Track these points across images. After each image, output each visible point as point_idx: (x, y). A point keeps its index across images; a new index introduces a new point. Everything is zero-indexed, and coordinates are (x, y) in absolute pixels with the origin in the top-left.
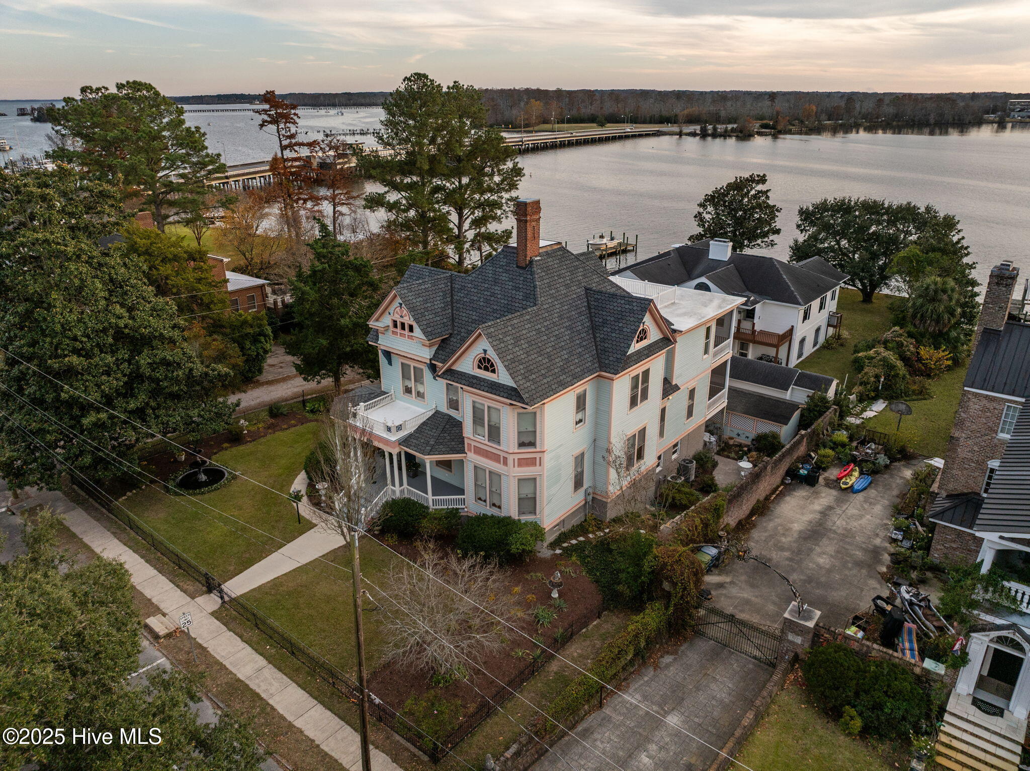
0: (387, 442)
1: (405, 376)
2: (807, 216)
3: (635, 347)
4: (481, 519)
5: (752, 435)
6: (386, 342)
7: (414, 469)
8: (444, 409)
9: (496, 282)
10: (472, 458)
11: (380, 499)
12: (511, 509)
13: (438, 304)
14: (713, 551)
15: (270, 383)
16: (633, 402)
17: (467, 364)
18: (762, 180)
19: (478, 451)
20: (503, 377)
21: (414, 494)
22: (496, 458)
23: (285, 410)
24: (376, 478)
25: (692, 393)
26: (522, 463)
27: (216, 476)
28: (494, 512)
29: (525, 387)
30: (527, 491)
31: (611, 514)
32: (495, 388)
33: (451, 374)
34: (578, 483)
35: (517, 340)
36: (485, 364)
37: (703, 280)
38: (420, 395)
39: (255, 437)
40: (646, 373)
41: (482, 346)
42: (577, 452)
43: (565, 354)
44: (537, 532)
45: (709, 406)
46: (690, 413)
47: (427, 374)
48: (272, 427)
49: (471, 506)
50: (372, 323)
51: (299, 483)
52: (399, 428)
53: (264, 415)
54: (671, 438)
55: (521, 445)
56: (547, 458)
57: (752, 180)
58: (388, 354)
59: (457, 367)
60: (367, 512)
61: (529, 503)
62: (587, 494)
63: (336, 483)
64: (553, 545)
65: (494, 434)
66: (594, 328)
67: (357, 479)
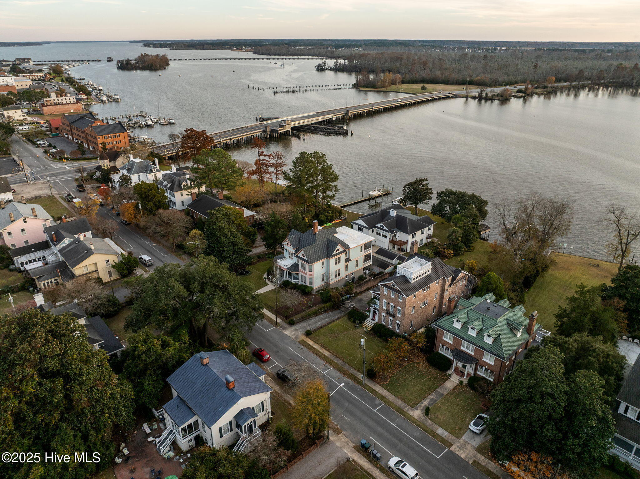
0: (284, 268)
1: (289, 254)
2: (439, 194)
3: (335, 253)
4: (302, 285)
5: (379, 272)
6: (285, 247)
7: (290, 274)
8: (297, 262)
9: (309, 236)
10: (301, 273)
11: (282, 280)
12: (307, 284)
13: (297, 240)
14: (349, 296)
15: (256, 247)
16: (336, 263)
17: (300, 255)
18: (426, 180)
19: (302, 272)
20: (305, 258)
21: (289, 279)
22: (305, 273)
23: (261, 257)
24: (282, 275)
25: (357, 261)
26: (310, 275)
27: (247, 272)
28: (304, 284)
29: (309, 260)
30: (311, 280)
31: (331, 287)
32: (304, 260)
33: (297, 256)
34: (323, 280)
35: (309, 251)
36: (303, 255)
37: (382, 224)
38: (292, 258)
39: (255, 263)
40: (339, 258)
41: (302, 252)
42: (323, 273)
43: (320, 254)
44: (312, 289)
45: (364, 264)
46: (357, 265)
47: (294, 255)
48: (258, 261)
49: (300, 282)
50: (283, 243)
51: (265, 275)
52: (287, 266)
53: (256, 258)
54: (350, 271)
55: (309, 271)
56: (314, 274)
57: (421, 180)
58: (286, 250)
59: (298, 255)
60: (280, 282)
61: (311, 283)
62: (325, 282)
63: (274, 276)
64: (316, 292)
65: (305, 269)
66: (328, 248)
67: (278, 275)
